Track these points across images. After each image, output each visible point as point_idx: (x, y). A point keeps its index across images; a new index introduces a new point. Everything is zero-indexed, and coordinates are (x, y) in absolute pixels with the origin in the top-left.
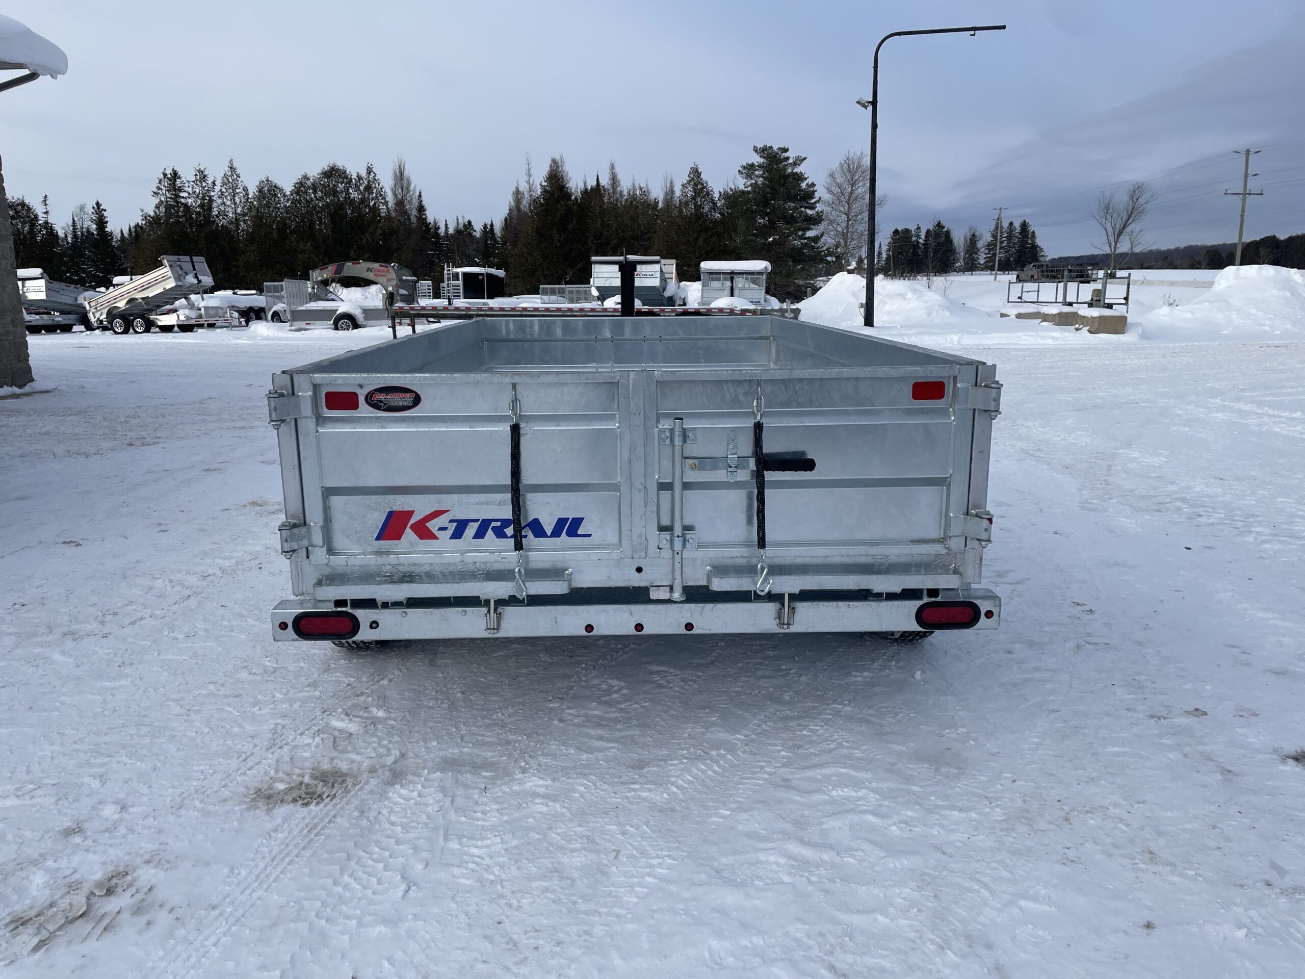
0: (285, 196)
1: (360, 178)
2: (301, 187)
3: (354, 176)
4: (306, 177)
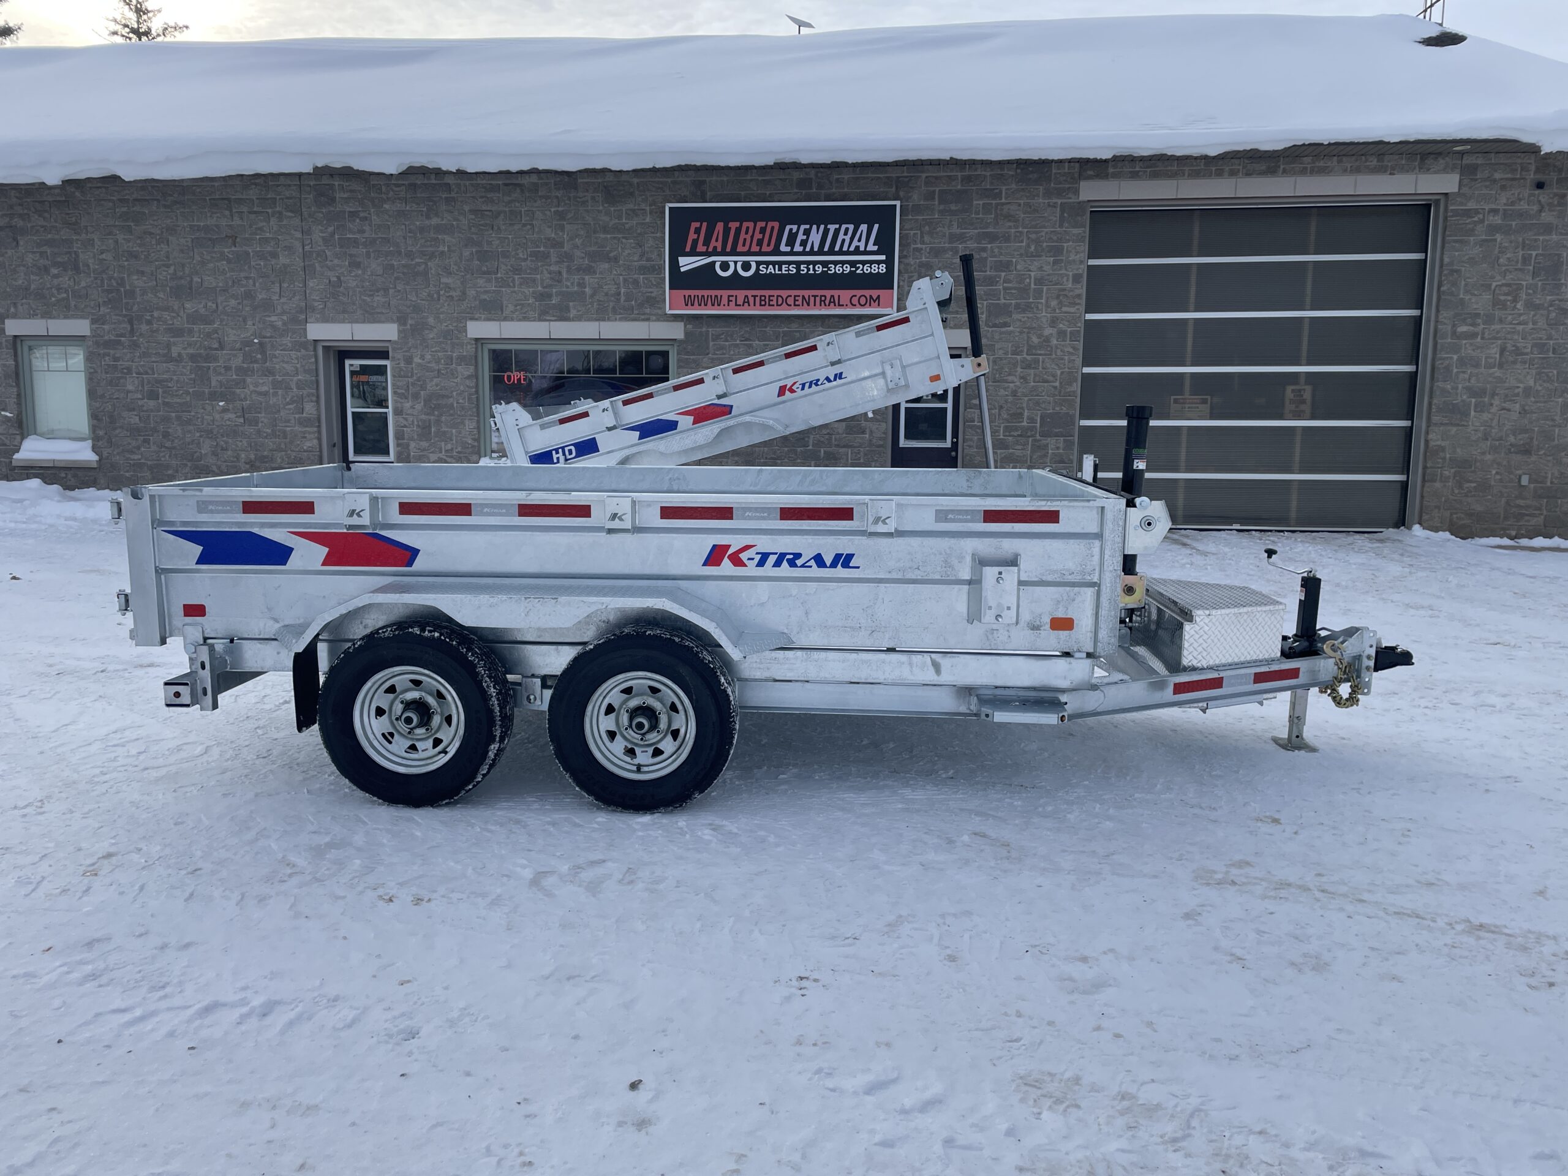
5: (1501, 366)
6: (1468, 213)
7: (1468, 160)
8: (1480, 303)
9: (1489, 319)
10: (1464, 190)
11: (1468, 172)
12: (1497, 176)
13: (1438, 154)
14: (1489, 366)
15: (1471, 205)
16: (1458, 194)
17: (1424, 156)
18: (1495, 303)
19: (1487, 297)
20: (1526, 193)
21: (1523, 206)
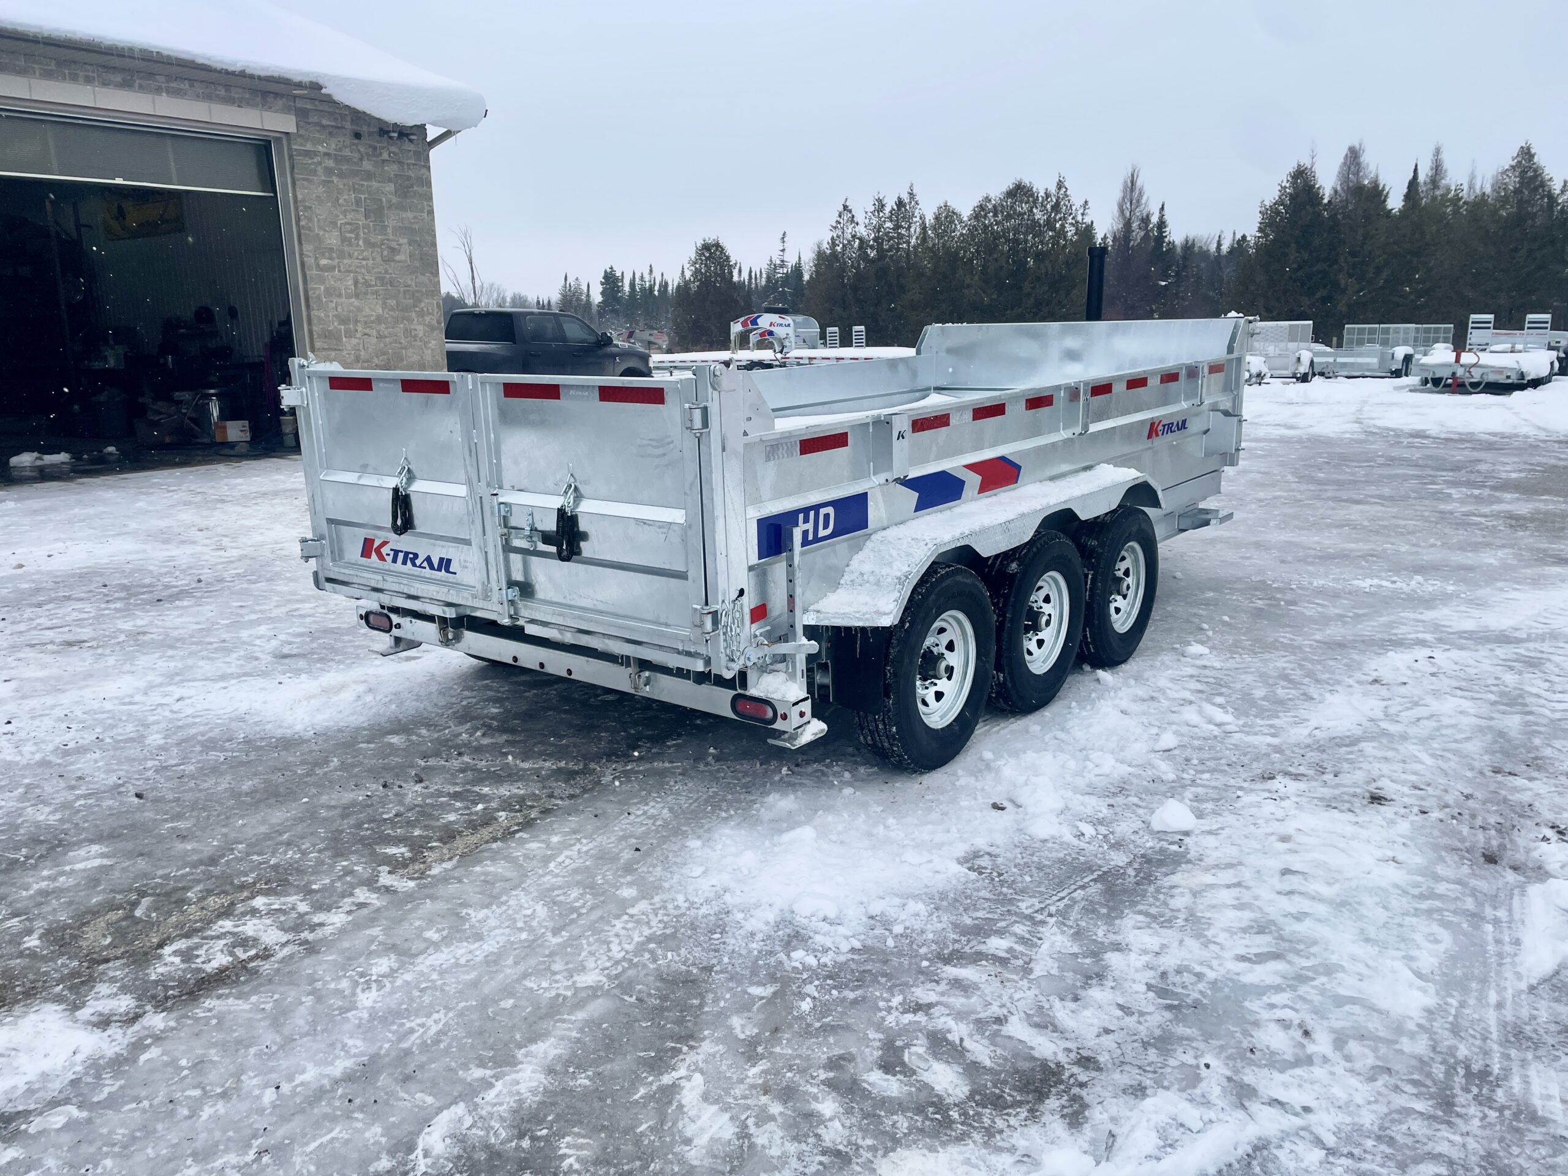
0: (961, 222)
1: (1048, 195)
2: (980, 212)
3: (1042, 193)
4: (988, 199)
5: (357, 296)
6: (308, 154)
7: (299, 104)
8: (332, 239)
9: (342, 255)
10: (302, 132)
11: (302, 115)
12: (325, 122)
13: (276, 95)
14: (348, 297)
15: (309, 147)
16: (298, 135)
17: (265, 94)
18: (344, 239)
19: (336, 233)
20: (348, 142)
21: (347, 152)
